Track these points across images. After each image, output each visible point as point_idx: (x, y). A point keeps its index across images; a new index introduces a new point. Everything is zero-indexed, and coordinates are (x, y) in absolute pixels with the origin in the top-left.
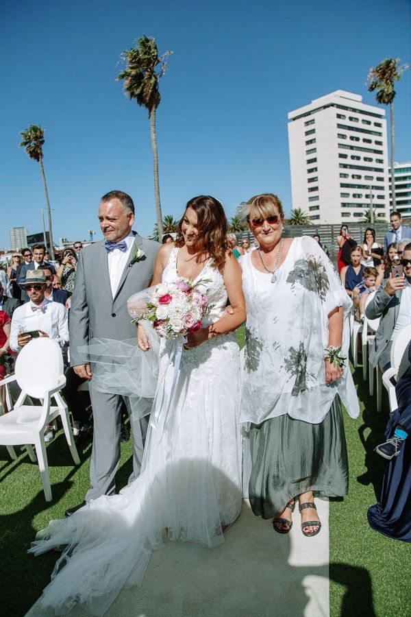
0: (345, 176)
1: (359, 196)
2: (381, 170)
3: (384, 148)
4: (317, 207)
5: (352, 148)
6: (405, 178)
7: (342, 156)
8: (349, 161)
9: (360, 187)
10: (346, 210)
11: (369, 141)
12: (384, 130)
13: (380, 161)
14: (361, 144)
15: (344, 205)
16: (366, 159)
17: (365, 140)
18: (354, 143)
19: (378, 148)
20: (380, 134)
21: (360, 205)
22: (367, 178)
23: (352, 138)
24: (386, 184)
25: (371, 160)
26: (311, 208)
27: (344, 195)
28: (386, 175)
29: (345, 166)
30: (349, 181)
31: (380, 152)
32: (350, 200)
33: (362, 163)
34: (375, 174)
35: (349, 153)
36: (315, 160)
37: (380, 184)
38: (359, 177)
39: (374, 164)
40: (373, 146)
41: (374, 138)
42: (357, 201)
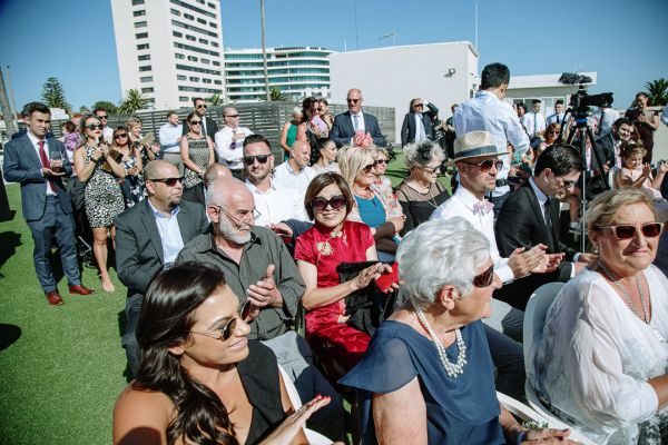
0: (180, 56)
1: (196, 79)
2: (216, 54)
3: (218, 31)
4: (152, 89)
5: (186, 26)
6: (238, 65)
7: (177, 34)
8: (183, 41)
9: (196, 69)
10: (184, 94)
11: (204, 22)
12: (217, 11)
13: (216, 45)
14: (195, 23)
15: (181, 88)
16: (201, 40)
17: (199, 20)
18: (188, 22)
19: (213, 30)
20: (214, 16)
21: (198, 90)
22: (204, 61)
23: (186, 16)
24: (222, 69)
25: (206, 42)
26: (144, 90)
27: (181, 77)
28: (221, 60)
29: (180, 46)
30: (185, 62)
31: (215, 35)
32: (187, 83)
33: (197, 44)
34: (212, 58)
35: (185, 32)
36: (145, 35)
37: (216, 68)
38: (195, 59)
39: (209, 47)
40: (207, 27)
41: (209, 19)
42: (194, 84)
